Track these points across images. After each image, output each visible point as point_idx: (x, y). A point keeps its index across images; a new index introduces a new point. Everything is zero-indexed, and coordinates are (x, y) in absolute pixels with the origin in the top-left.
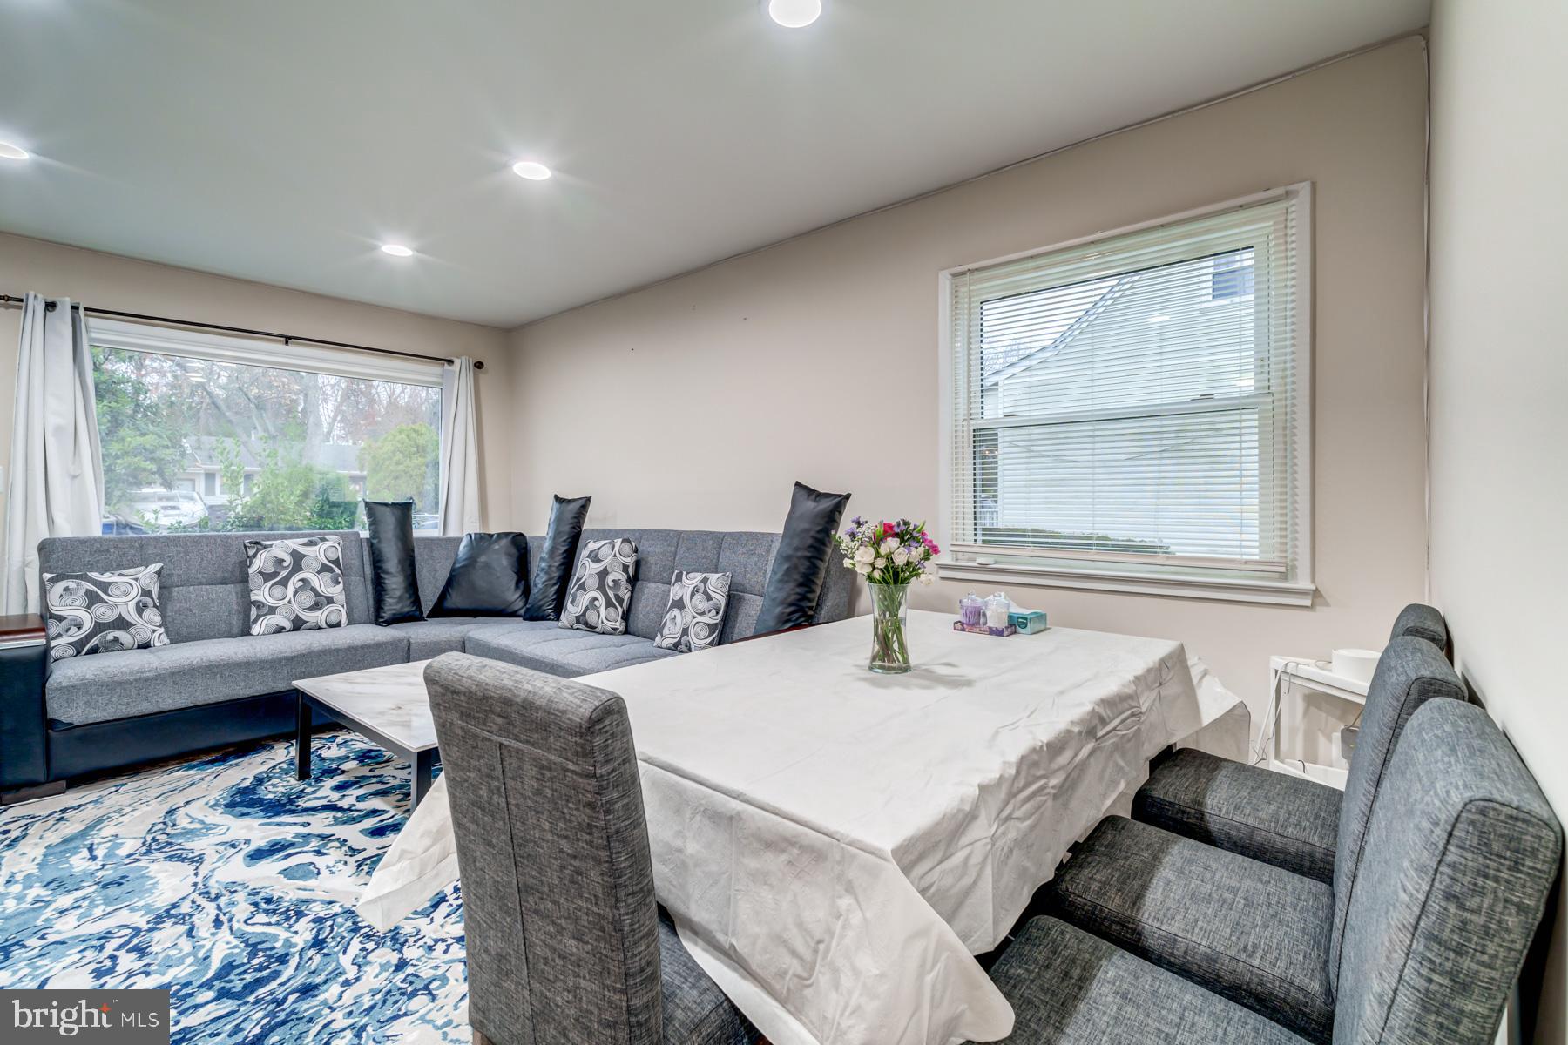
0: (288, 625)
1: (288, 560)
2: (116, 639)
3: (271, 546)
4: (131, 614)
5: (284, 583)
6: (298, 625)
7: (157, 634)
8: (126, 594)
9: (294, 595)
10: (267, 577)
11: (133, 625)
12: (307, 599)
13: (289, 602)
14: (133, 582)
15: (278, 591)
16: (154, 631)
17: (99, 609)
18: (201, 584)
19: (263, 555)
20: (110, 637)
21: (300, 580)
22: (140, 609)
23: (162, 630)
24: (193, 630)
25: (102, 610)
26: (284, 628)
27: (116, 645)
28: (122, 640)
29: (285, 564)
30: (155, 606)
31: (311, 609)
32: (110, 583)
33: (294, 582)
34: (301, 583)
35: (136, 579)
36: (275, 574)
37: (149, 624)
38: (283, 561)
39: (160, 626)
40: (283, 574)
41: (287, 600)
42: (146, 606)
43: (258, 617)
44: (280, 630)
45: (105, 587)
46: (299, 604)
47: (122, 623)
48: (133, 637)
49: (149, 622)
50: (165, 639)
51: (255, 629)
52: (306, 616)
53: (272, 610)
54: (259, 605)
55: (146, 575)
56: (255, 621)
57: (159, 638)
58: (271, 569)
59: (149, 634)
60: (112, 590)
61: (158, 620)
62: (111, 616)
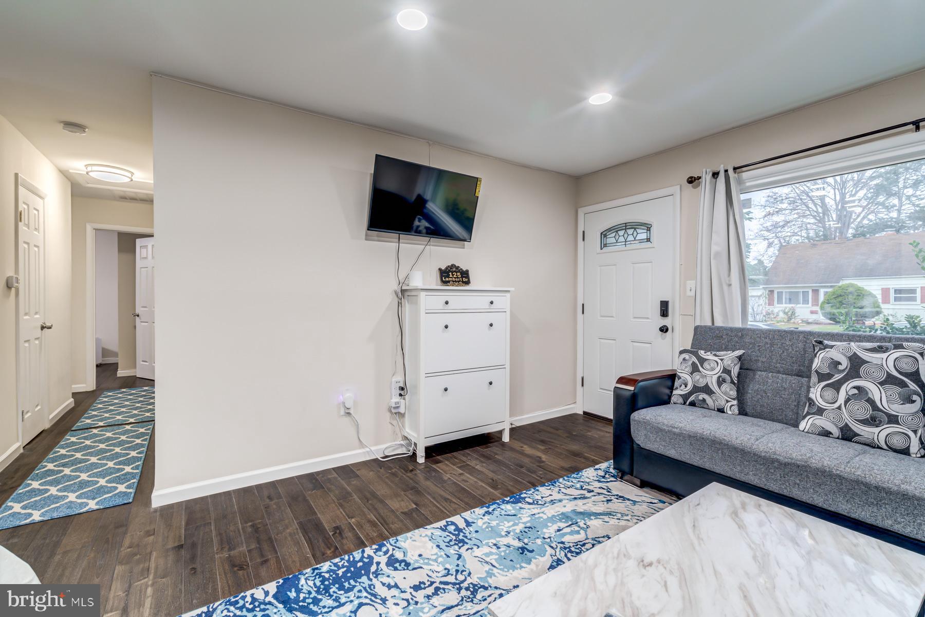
0: (836, 432)
1: (845, 363)
2: (704, 400)
3: (832, 347)
4: (714, 386)
5: (837, 386)
6: (847, 435)
7: (729, 404)
8: (713, 369)
9: (846, 402)
10: (822, 377)
11: (714, 393)
12: (862, 410)
13: (839, 408)
14: (719, 361)
15: (830, 393)
16: (727, 401)
17: (697, 376)
18: (779, 372)
19: (822, 355)
20: (701, 397)
21: (854, 388)
22: (720, 382)
23: (735, 402)
24: (765, 410)
25: (698, 377)
26: (831, 433)
27: (703, 404)
28: (707, 402)
29: (840, 367)
30: (732, 382)
31: (865, 422)
32: (706, 360)
33: (847, 389)
34: (856, 391)
35: (722, 360)
36: (829, 376)
37: (725, 395)
38: (840, 363)
39: (734, 399)
40: (837, 377)
41: (837, 405)
42: (724, 381)
43: (808, 414)
44: (827, 434)
45: (702, 361)
46: (851, 414)
47: (707, 390)
48: (714, 402)
49: (725, 393)
50: (737, 411)
51: (802, 426)
52: (857, 428)
53: (820, 411)
54: (811, 402)
55: (729, 358)
56: (804, 417)
57: (732, 407)
58: (826, 370)
59: (723, 402)
60: (706, 365)
61: (734, 393)
62: (702, 383)
